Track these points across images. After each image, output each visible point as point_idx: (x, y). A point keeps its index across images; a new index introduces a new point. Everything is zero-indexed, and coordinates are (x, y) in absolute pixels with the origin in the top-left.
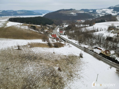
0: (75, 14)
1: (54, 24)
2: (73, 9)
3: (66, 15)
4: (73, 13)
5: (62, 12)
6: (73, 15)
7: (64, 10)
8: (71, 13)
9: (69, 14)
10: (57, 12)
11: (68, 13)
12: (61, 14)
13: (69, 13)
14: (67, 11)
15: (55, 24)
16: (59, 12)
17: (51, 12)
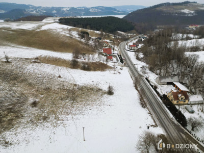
0: (191, 13)
1: (134, 31)
2: (189, 2)
3: (170, 13)
4: (186, 11)
5: (164, 9)
6: (185, 14)
7: (168, 4)
8: (182, 11)
9: (176, 13)
10: (153, 9)
11: (176, 9)
12: (161, 12)
13: (177, 11)
14: (175, 7)
15: (137, 31)
16: (158, 9)
17: (140, 9)
